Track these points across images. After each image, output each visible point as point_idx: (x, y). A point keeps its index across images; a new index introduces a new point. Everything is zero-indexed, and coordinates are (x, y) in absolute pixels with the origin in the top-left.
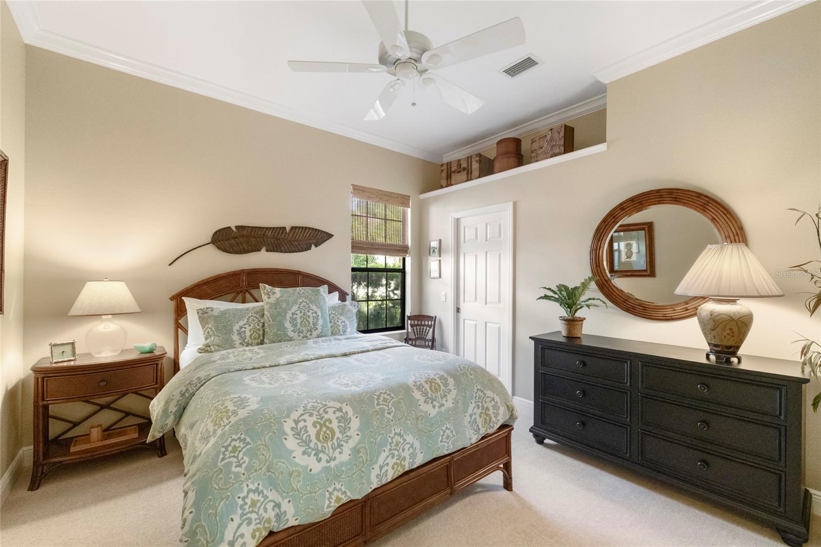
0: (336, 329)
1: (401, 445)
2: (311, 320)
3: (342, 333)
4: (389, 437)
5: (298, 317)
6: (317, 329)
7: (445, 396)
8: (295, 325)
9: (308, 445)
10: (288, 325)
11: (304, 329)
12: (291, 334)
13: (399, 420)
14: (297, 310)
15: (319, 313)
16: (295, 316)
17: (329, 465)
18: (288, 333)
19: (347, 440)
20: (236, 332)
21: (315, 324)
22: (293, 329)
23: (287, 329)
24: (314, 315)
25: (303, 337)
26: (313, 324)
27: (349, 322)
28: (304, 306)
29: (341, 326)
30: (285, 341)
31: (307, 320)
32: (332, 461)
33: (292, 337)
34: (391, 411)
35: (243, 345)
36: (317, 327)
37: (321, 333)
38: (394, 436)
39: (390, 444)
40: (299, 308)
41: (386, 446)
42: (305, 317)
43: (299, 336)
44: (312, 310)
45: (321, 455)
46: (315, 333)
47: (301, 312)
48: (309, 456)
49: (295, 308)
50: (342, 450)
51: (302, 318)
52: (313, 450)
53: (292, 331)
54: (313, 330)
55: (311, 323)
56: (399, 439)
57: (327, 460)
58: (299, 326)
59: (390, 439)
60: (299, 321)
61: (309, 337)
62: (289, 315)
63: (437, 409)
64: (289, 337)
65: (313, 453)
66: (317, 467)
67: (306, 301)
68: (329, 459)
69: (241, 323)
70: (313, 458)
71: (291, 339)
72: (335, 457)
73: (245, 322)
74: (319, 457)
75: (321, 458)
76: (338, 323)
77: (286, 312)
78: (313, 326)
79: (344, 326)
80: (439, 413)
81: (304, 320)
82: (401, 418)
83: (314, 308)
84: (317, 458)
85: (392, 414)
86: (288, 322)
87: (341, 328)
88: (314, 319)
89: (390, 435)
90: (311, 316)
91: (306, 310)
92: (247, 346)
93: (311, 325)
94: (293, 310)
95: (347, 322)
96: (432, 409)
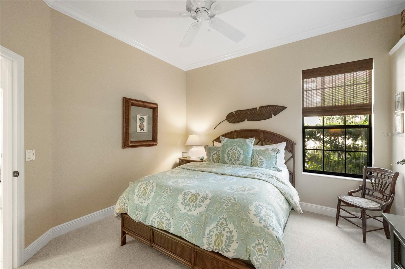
0: (256, 163)
1: (224, 226)
2: (236, 155)
3: (259, 166)
4: (219, 217)
5: (231, 153)
6: (239, 160)
7: (196, 207)
8: (229, 157)
9: (185, 201)
10: (226, 156)
11: (233, 159)
12: (226, 160)
13: (166, 203)
14: (231, 150)
15: (242, 152)
16: (229, 152)
17: (187, 212)
18: (225, 160)
19: (200, 206)
20: (211, 156)
21: (238, 158)
22: (227, 158)
23: (225, 158)
24: (239, 153)
25: (232, 163)
26: (237, 158)
27: (266, 160)
28: (235, 148)
29: (259, 161)
30: (223, 163)
31: (234, 155)
32: (189, 211)
33: (227, 162)
34: (165, 197)
35: (213, 162)
36: (239, 159)
37: (241, 163)
38: (222, 218)
39: (218, 221)
40: (232, 148)
41: (216, 221)
42: (234, 153)
43: (230, 162)
44: (238, 150)
45: (187, 207)
46: (238, 162)
47: (232, 151)
48: (183, 205)
49: (230, 148)
50: (195, 209)
51: (233, 154)
52: (185, 203)
53: (227, 159)
54: (237, 160)
55: (237, 157)
56: (224, 222)
57: (188, 210)
58: (230, 157)
59: (219, 218)
60: (231, 155)
61: (235, 163)
62: (227, 151)
63: (186, 211)
64: (226, 162)
65: (185, 204)
66: (183, 211)
67: (236, 145)
68: (189, 210)
69: (214, 153)
70: (184, 207)
71: (226, 163)
72: (191, 210)
73: (215, 152)
74: (186, 207)
75: (186, 208)
76: (257, 160)
77: (226, 150)
78: (237, 159)
79: (260, 162)
80: (185, 213)
81: (233, 155)
82: (167, 203)
83: (239, 149)
84: (185, 207)
85: (165, 199)
86: (226, 154)
87: (259, 163)
88: (238, 155)
89: (220, 216)
90: (237, 153)
91: (235, 150)
92: (215, 162)
93: (236, 158)
94: (229, 149)
95: (264, 160)
96: (184, 209)
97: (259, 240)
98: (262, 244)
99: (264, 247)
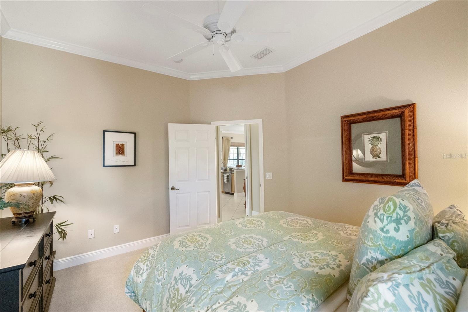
97: (225, 259)
98: (221, 261)
99: (218, 260)
